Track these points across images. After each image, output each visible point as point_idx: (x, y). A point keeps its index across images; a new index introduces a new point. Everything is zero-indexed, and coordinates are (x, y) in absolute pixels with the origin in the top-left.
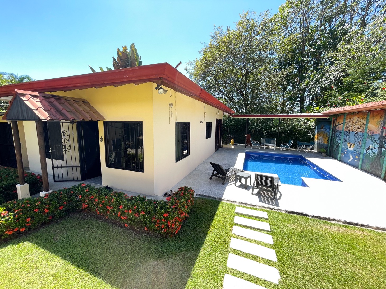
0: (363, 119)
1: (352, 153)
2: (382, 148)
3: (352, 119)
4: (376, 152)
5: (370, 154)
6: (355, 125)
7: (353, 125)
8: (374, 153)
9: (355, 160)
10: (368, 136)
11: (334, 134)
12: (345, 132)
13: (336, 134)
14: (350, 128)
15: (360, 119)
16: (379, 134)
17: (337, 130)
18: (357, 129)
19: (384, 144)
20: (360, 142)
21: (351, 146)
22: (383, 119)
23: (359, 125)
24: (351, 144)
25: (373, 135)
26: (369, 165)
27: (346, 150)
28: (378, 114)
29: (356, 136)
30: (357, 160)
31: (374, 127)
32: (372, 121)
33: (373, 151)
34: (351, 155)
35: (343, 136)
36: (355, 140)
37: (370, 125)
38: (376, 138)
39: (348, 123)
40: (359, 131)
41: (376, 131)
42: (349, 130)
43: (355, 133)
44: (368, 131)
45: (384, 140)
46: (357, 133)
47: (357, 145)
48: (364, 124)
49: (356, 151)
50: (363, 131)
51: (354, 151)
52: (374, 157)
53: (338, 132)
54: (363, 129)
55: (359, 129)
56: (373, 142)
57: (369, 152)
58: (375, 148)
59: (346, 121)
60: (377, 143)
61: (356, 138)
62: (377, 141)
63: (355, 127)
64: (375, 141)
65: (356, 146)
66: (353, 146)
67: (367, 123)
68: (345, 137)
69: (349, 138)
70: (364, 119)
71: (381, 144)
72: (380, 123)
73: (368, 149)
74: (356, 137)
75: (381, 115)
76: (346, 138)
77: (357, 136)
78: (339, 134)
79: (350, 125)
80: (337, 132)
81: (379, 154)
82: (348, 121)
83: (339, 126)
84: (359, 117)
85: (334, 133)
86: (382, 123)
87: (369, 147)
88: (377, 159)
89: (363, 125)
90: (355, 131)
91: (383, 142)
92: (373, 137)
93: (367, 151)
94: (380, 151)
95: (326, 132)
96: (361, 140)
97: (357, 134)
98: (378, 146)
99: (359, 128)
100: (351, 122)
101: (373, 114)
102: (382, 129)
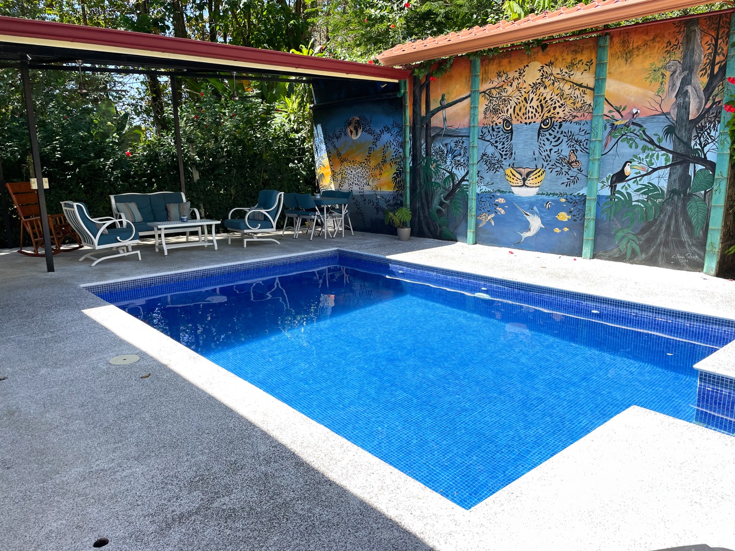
0: (571, 66)
1: (530, 205)
2: (692, 166)
3: (517, 75)
4: (664, 185)
5: (633, 194)
6: (532, 96)
7: (523, 98)
8: (650, 190)
9: (557, 230)
10: (609, 129)
11: (424, 146)
12: (485, 130)
13: (437, 145)
14: (511, 111)
15: (555, 71)
16: (669, 113)
17: (437, 128)
18: (545, 109)
19: (698, 147)
20: (573, 159)
21: (524, 180)
22: (678, 55)
23: (559, 91)
24: (525, 172)
25: (634, 124)
26: (631, 237)
27: (501, 200)
28: (654, 39)
29: (548, 136)
30: (566, 229)
31: (641, 91)
32: (624, 68)
33: (645, 180)
34: (533, 213)
35: (477, 148)
36: (544, 154)
37: (611, 86)
38: (655, 130)
39: (494, 92)
40: (561, 115)
41: (648, 105)
42: (507, 122)
43: (541, 128)
44: (606, 112)
45: (694, 134)
46: (548, 126)
47: (559, 173)
48: (581, 86)
49: (554, 194)
50: (579, 114)
51: (545, 197)
52: (653, 202)
53: (445, 135)
54: (579, 105)
55: (558, 110)
56: (640, 147)
57: (624, 191)
58: (655, 170)
59: (485, 87)
60: (663, 149)
62: (660, 140)
63: (535, 103)
64: (651, 142)
65: (549, 175)
66: (539, 179)
67: (600, 80)
68: (490, 150)
69: (511, 149)
70: (578, 69)
71: (681, 149)
72: (668, 74)
73: (620, 177)
74: (547, 143)
75: (666, 41)
76: (497, 154)
77: (550, 138)
78: (453, 145)
79: (506, 101)
80: (439, 138)
81: (677, 186)
82: (492, 86)
83: (449, 110)
84: (551, 64)
85: (423, 141)
86: (674, 72)
87: (623, 170)
88: (669, 208)
89: (577, 92)
90: (539, 121)
91: (693, 143)
92: (638, 128)
93: (613, 187)
94: (680, 178)
95: (380, 144)
96: (574, 151)
97: (547, 130)
98: (667, 160)
99: (558, 104)
100: (510, 90)
101: (624, 43)
102: (682, 93)
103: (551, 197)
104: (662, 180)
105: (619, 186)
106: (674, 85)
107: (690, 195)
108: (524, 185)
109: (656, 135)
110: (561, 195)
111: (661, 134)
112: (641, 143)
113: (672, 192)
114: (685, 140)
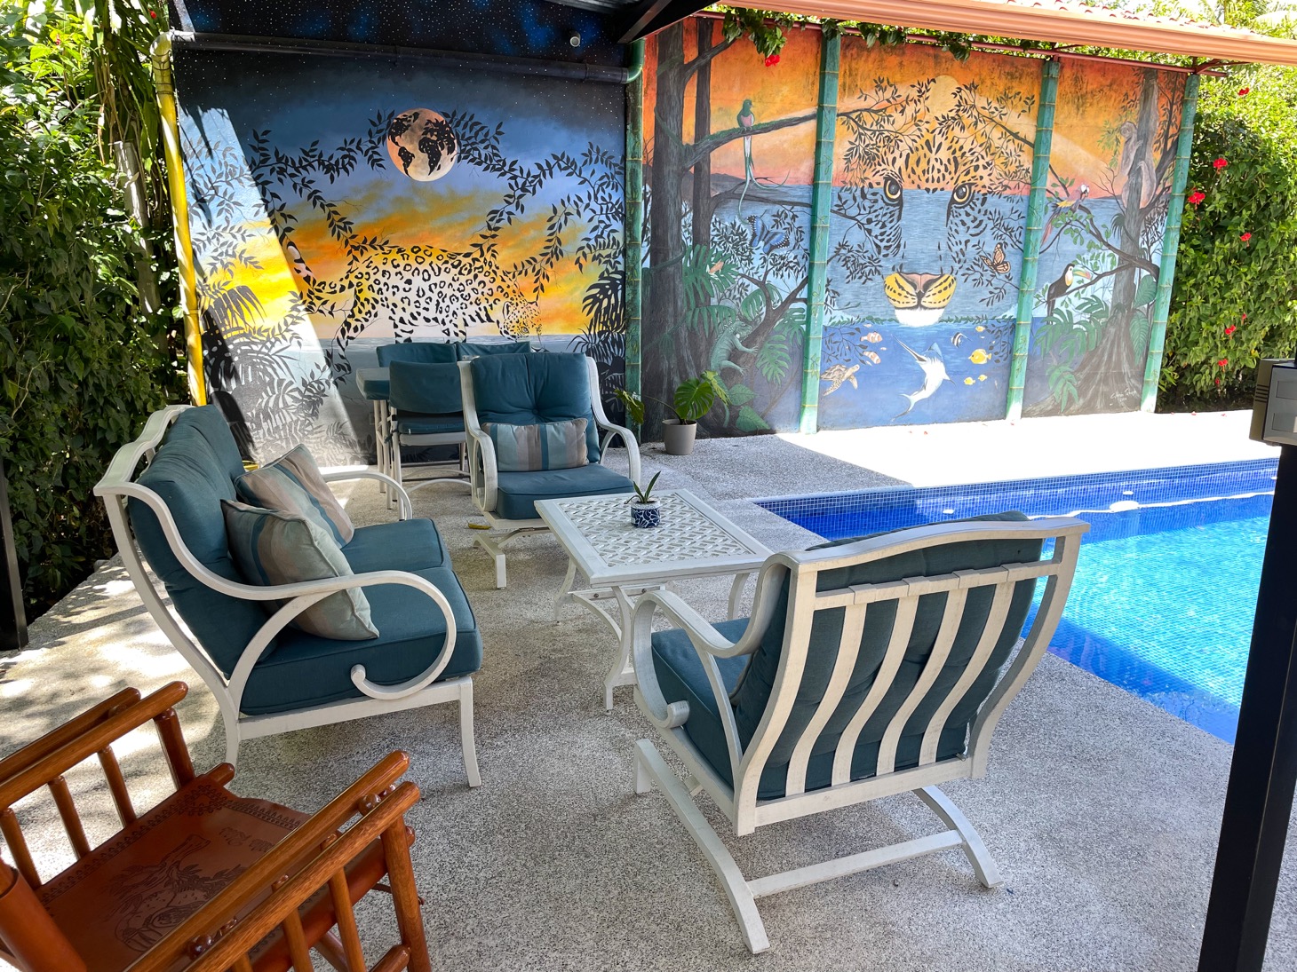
1: (928, 341)
2: (1137, 270)
3: (914, 93)
4: (1107, 297)
5: (1074, 313)
8: (1093, 305)
9: (969, 381)
10: (1050, 213)
11: (688, 219)
13: (727, 219)
14: (900, 162)
16: (1120, 197)
17: (726, 178)
19: (1145, 246)
20: (1000, 259)
21: (920, 296)
22: (1133, 116)
24: (921, 280)
25: (1081, 207)
26: (1068, 376)
27: (874, 337)
28: (1111, 85)
30: (983, 377)
31: (1092, 158)
32: (1075, 121)
33: (1088, 292)
34: (932, 356)
35: (829, 232)
36: (956, 248)
38: (1103, 219)
39: (868, 119)
40: (986, 181)
41: (1100, 184)
43: (953, 201)
44: (1048, 186)
45: (1143, 229)
47: (978, 282)
48: (1016, 135)
49: (968, 319)
50: (1012, 184)
51: (952, 325)
52: (1096, 322)
53: (749, 198)
54: (1012, 168)
56: (1086, 242)
57: (1063, 309)
58: (1100, 277)
60: (1108, 245)
61: (963, 237)
62: (1108, 236)
64: (1099, 236)
65: (961, 286)
67: (1043, 132)
69: (899, 237)
70: (1014, 107)
71: (1129, 250)
72: (1123, 140)
75: (1124, 92)
78: (768, 220)
80: (732, 203)
81: (1121, 300)
82: (863, 104)
83: (763, 139)
84: (972, 87)
85: (685, 207)
86: (1129, 139)
87: (1063, 278)
88: (1112, 330)
89: (1011, 147)
90: (950, 187)
91: (1141, 240)
92: (1085, 215)
93: (1050, 303)
94: (1125, 288)
96: (1003, 245)
97: (963, 205)
98: (1113, 263)
100: (900, 120)
102: (1135, 172)
103: (963, 326)
104: (1105, 292)
105: (1058, 301)
106: (1128, 157)
107: (1135, 310)
108: (919, 305)
109: (1104, 226)
110: (979, 320)
111: (1109, 226)
112: (1088, 237)
113: (1118, 307)
114: (1133, 235)
